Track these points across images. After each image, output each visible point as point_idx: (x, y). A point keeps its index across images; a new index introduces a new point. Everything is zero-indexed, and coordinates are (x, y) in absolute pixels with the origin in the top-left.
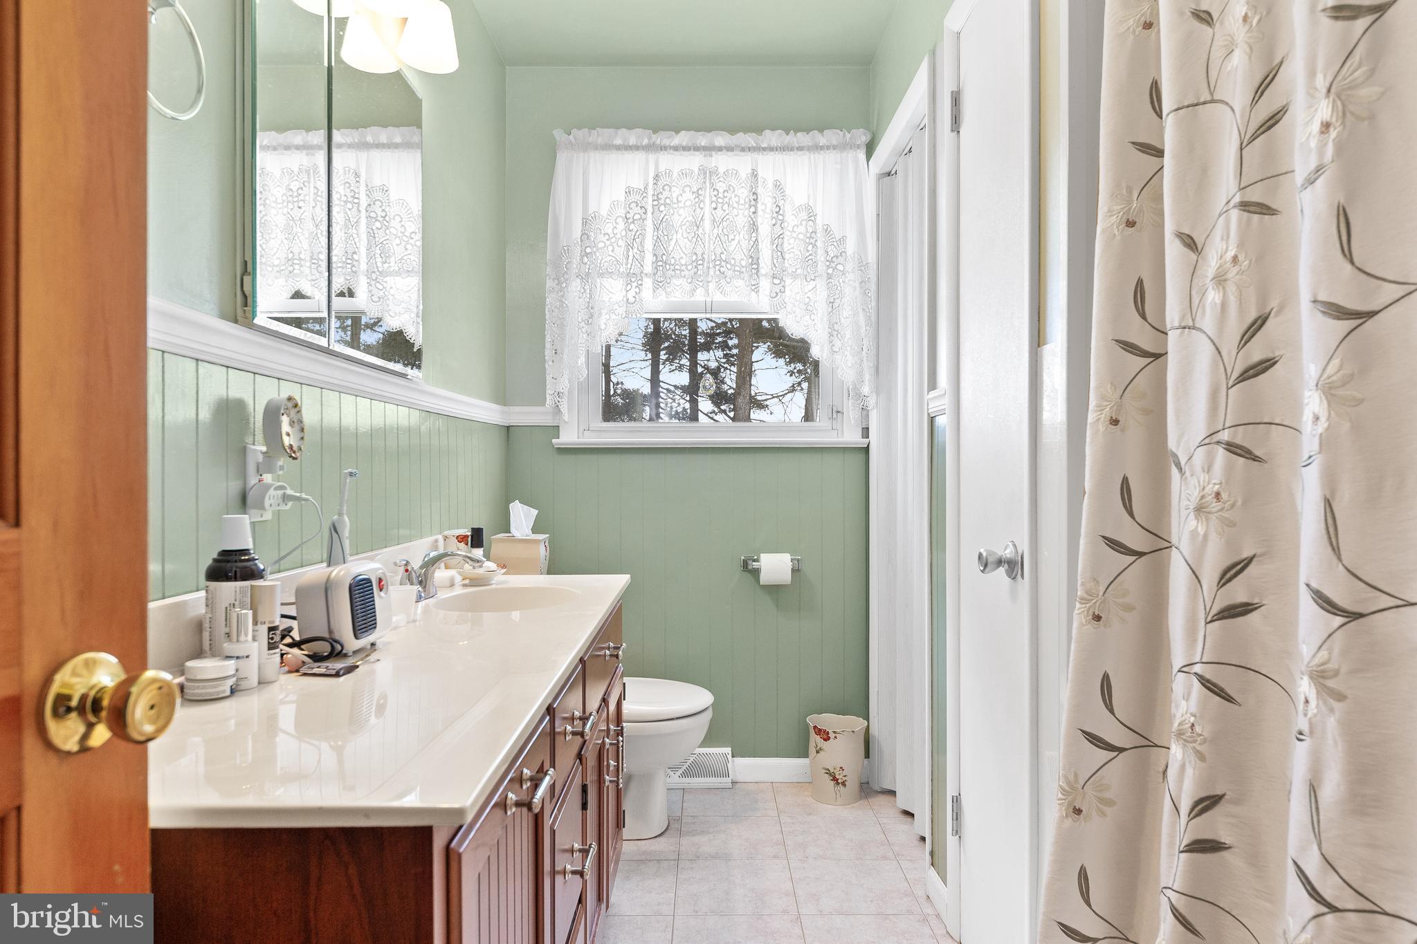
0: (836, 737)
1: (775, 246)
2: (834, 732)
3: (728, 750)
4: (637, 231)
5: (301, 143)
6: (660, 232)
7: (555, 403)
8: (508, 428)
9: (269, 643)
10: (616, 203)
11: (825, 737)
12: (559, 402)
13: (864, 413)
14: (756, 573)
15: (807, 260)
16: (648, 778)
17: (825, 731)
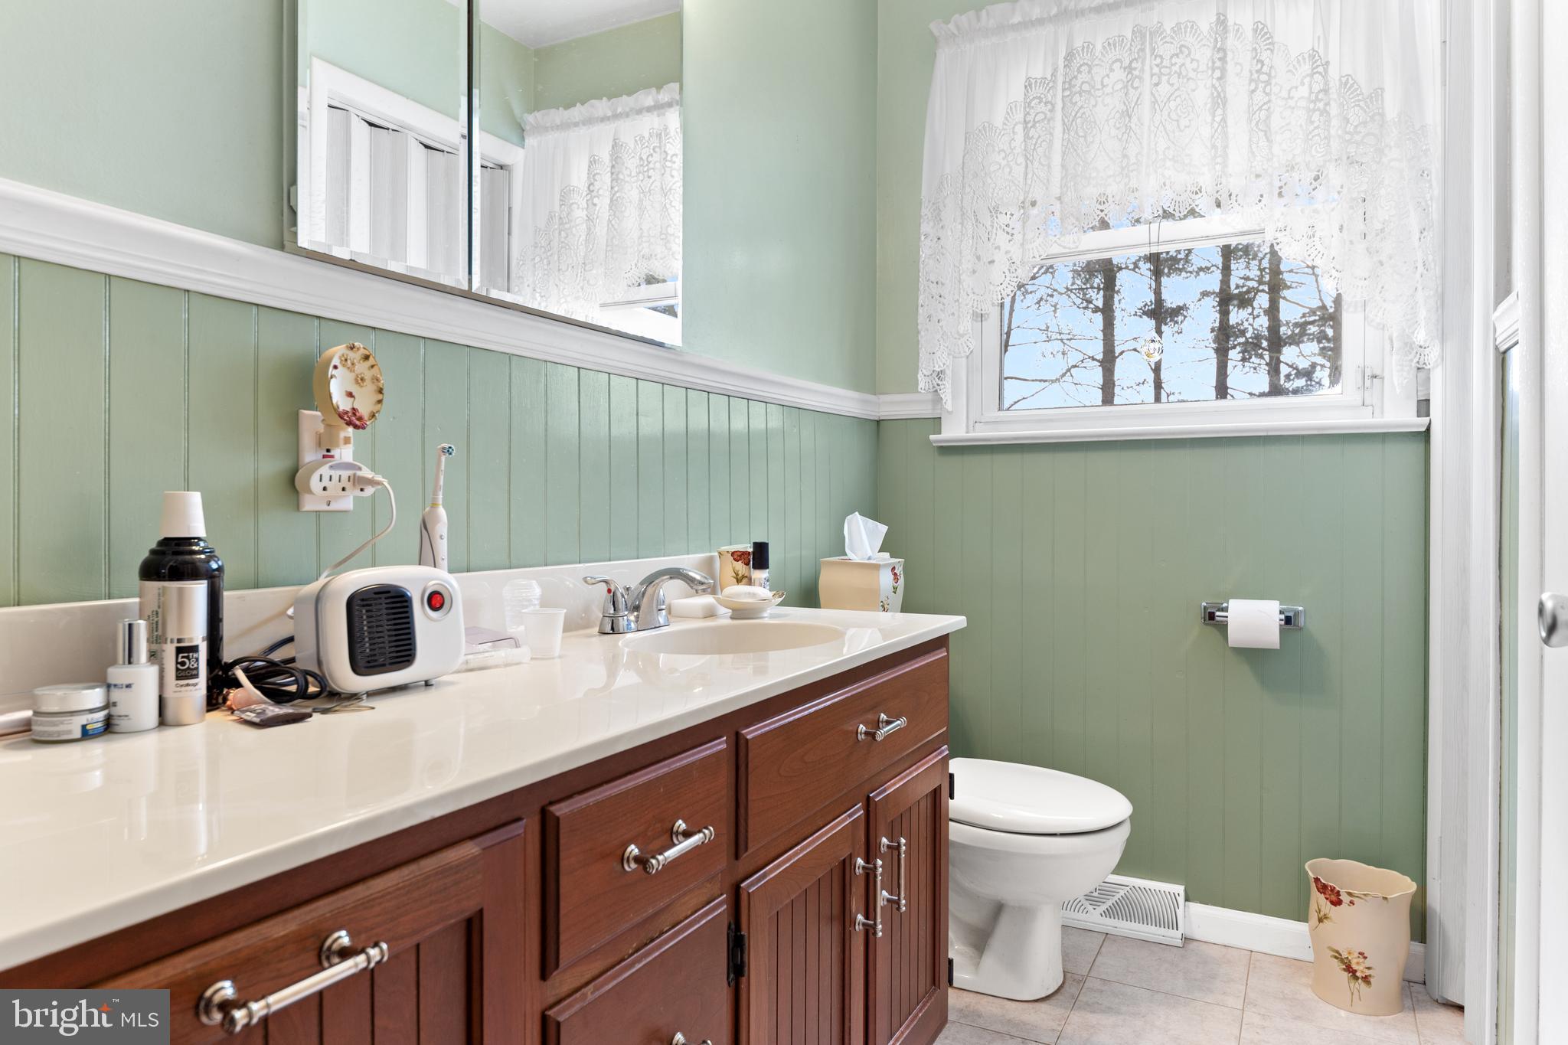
0: (1352, 903)
1: (1254, 123)
2: (1350, 894)
3: (1179, 889)
4: (1039, 137)
5: (652, 104)
6: (1072, 133)
7: (934, 387)
8: (878, 422)
9: (177, 669)
10: (1013, 106)
11: (1333, 898)
12: (938, 385)
13: (1422, 375)
14: (1223, 627)
15: (1310, 137)
16: (1026, 913)
17: (1333, 889)
